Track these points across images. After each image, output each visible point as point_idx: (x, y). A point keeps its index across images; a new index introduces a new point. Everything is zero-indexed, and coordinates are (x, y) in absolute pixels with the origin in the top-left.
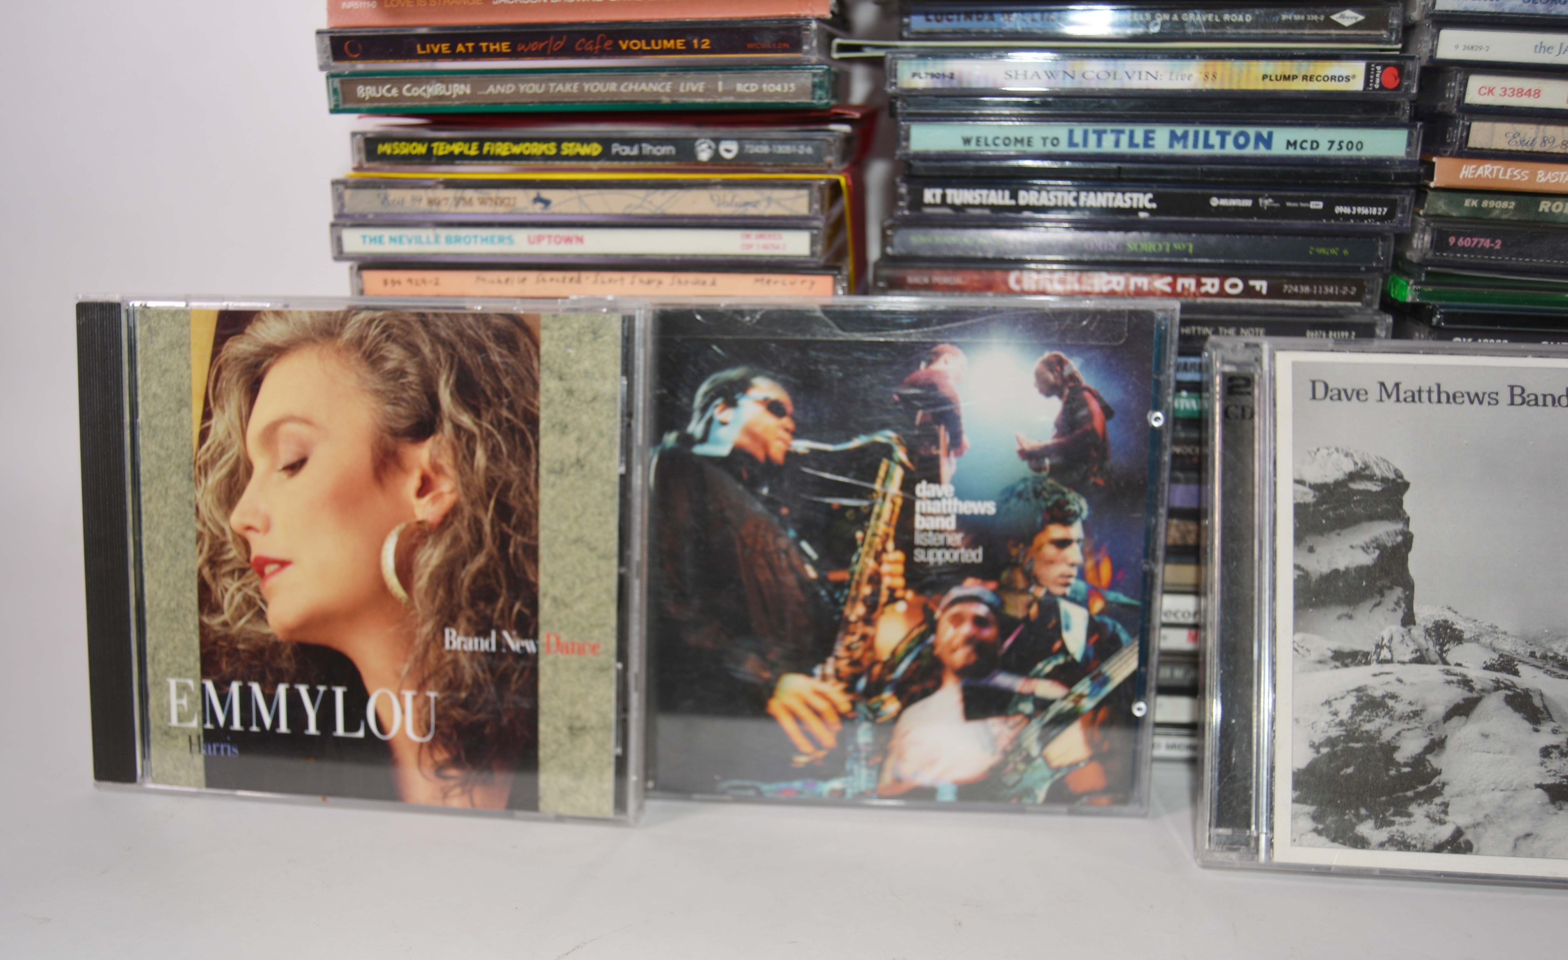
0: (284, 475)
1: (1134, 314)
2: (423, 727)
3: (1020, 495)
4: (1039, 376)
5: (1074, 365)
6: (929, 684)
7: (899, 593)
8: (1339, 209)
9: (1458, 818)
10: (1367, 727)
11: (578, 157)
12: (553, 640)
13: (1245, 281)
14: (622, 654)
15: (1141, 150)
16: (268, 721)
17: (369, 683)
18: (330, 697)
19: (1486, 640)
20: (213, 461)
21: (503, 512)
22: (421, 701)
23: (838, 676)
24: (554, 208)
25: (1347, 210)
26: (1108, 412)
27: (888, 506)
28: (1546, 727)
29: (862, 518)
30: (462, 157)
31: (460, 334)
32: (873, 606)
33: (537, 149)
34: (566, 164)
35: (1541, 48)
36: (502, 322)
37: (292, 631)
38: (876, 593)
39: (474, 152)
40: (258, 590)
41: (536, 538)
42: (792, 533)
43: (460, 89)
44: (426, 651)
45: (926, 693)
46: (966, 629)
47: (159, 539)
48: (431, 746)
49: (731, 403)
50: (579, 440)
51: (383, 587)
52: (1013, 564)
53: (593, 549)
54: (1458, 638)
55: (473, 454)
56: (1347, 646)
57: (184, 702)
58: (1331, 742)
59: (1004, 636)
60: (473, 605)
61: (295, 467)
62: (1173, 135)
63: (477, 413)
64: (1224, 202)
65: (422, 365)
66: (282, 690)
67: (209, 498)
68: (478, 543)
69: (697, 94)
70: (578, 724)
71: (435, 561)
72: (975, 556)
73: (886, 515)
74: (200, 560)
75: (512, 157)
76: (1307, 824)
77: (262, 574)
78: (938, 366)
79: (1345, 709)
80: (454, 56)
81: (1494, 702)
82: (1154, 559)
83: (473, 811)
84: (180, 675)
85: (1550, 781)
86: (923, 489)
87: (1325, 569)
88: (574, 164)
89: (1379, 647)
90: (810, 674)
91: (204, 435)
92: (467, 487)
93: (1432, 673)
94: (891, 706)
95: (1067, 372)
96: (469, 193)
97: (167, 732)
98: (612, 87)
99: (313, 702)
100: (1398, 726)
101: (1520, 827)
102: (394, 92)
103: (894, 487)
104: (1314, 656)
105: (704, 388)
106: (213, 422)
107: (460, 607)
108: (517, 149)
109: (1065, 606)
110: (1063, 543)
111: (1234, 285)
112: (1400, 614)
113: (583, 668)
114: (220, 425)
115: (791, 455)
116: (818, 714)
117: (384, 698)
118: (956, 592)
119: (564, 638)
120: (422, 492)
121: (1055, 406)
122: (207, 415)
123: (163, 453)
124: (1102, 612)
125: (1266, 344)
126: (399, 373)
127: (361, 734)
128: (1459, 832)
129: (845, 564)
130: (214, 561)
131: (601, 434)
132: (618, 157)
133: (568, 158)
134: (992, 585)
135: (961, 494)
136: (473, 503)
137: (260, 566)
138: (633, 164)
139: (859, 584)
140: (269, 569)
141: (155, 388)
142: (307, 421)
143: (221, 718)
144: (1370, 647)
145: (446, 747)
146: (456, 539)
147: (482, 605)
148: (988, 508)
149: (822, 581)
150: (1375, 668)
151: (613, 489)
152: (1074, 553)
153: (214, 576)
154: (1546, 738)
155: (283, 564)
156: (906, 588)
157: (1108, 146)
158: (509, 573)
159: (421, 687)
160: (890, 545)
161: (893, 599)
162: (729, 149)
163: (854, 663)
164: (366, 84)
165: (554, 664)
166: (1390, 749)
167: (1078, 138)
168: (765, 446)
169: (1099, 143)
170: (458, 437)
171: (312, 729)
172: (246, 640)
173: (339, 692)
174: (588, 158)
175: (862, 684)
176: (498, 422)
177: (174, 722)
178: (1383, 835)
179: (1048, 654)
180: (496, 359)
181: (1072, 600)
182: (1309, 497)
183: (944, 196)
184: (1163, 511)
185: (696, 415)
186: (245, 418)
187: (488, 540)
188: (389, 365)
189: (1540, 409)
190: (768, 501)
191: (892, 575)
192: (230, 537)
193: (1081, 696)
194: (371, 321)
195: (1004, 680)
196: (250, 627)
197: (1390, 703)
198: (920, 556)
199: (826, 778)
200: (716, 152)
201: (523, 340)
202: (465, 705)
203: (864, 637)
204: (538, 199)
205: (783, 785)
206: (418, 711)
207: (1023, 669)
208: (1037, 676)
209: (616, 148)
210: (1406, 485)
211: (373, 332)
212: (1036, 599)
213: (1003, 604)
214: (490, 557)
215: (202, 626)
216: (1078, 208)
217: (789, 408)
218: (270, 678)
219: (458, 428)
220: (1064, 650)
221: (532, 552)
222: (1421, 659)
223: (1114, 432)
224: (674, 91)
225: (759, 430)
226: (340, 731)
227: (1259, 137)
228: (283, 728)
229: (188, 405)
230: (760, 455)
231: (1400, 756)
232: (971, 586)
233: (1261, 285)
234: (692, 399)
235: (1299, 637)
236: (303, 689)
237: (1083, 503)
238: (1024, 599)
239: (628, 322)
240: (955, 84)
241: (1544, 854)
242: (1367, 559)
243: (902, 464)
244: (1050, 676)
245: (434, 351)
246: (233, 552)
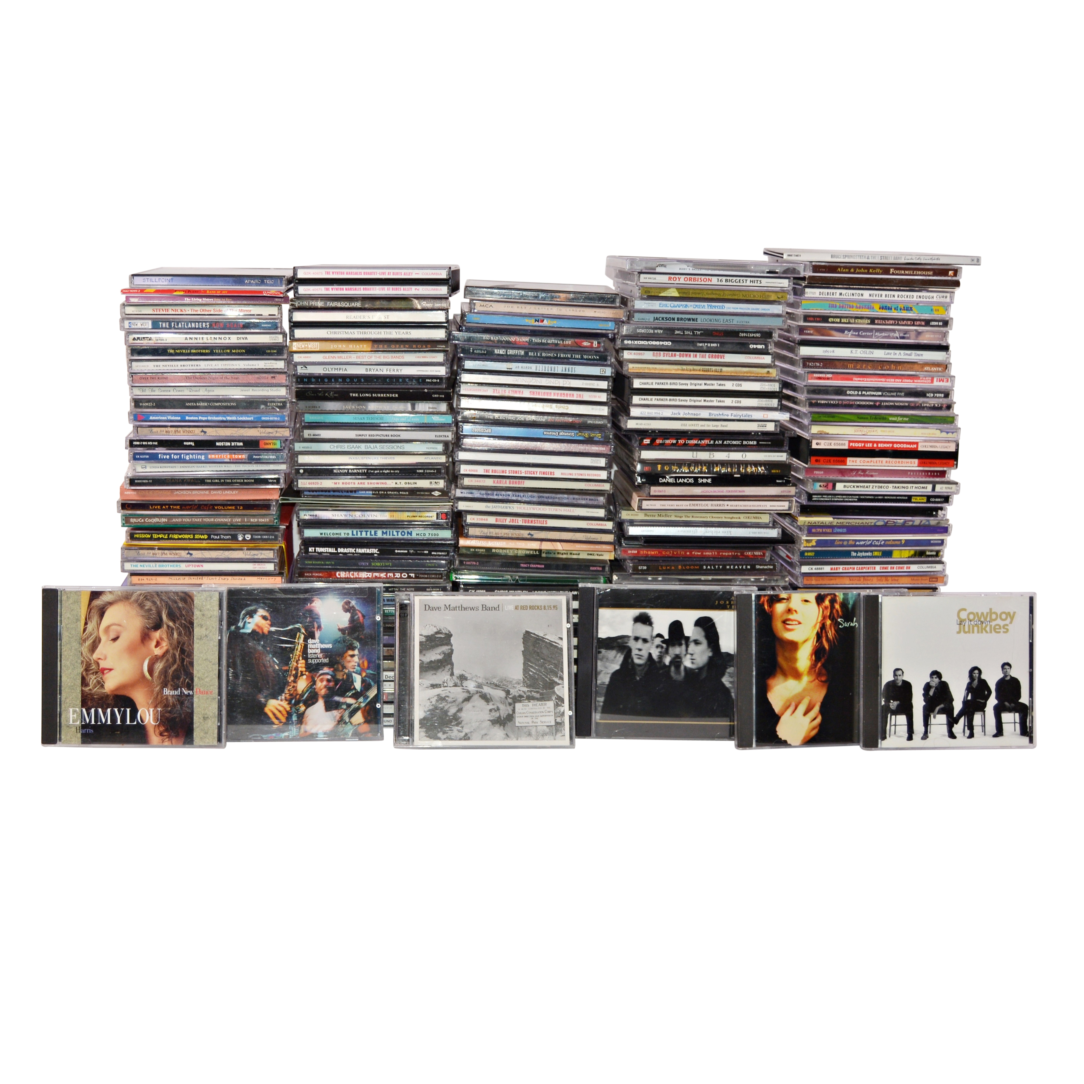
0: (111, 642)
1: (370, 588)
2: (156, 719)
3: (339, 642)
4: (343, 606)
5: (353, 603)
6: (314, 701)
7: (304, 673)
8: (433, 553)
9: (466, 730)
10: (441, 706)
11: (200, 539)
12: (198, 690)
13: (408, 574)
14: (220, 694)
15: (374, 536)
16: (104, 721)
17: (138, 707)
18: (125, 712)
19: (474, 679)
20: (88, 638)
21: (183, 651)
22: (155, 711)
23: (286, 700)
24: (193, 556)
25: (435, 553)
26: (363, 616)
27: (300, 646)
28: (491, 703)
29: (292, 650)
30: (162, 539)
31: (169, 598)
32: (296, 676)
33: (187, 536)
34: (196, 541)
35: (487, 507)
36: (182, 594)
37: (113, 691)
38: (297, 673)
39: (166, 537)
40: (102, 678)
41: (193, 659)
42: (271, 656)
43: (164, 520)
44: (158, 695)
45: (313, 704)
46: (325, 683)
47: (68, 663)
48: (159, 726)
49: (251, 617)
50: (206, 629)
51: (143, 676)
52: (338, 663)
53: (210, 662)
54: (466, 679)
55: (173, 634)
56: (434, 683)
57: (75, 716)
58: (429, 710)
59: (336, 685)
60: (173, 680)
61: (115, 639)
62: (383, 532)
63: (174, 622)
64: (399, 551)
65: (157, 607)
66: (109, 710)
67: (86, 650)
68: (175, 661)
69: (239, 522)
70: (206, 716)
71: (160, 667)
72: (326, 661)
73: (299, 649)
74: (82, 669)
75: (179, 539)
76: (424, 734)
77: (103, 673)
78: (313, 604)
79: (434, 700)
80: (162, 510)
81: (476, 697)
82: (380, 660)
83: (172, 746)
84: (74, 707)
85: (492, 719)
86: (310, 641)
87: (428, 661)
88: (199, 541)
89: (444, 682)
90: (278, 699)
91: (85, 630)
92: (171, 644)
93: (459, 689)
94: (303, 708)
95: (351, 605)
96: (166, 551)
97: (68, 726)
98: (212, 520)
99: (119, 714)
100: (449, 705)
101: (483, 732)
102: (143, 520)
103: (301, 641)
104: (425, 686)
105: (243, 612)
106: (88, 626)
107: (169, 681)
108: (180, 537)
109: (354, 675)
110: (353, 656)
111: (405, 575)
112: (450, 673)
113: (207, 699)
114: (90, 627)
115: (270, 632)
116: (280, 711)
117: (143, 711)
118: (321, 672)
119: (202, 690)
120: (156, 646)
121: (348, 615)
122: (86, 624)
123: (71, 636)
124: (365, 676)
125: (412, 594)
126: (150, 610)
127: (135, 723)
128: (466, 734)
129: (287, 664)
130: (87, 670)
131: (213, 627)
132: (213, 539)
133: (197, 539)
134: (332, 669)
135: (322, 642)
136: (173, 649)
137: (103, 671)
138: (218, 541)
139: (291, 670)
140: (105, 672)
141: (68, 615)
142: (119, 625)
143: (88, 721)
144: (441, 683)
145: (163, 726)
146: (167, 660)
147: (176, 680)
148: (330, 646)
149: (280, 670)
150: (442, 688)
151: (217, 644)
152: (356, 659)
153: (87, 674)
154: (491, 707)
155: (111, 670)
156: (306, 671)
157: (364, 535)
158: (185, 671)
159: (156, 707)
160: (301, 658)
161: (302, 675)
162: (248, 537)
163: (291, 695)
164: (133, 518)
165: (198, 698)
166: (446, 712)
167: (355, 533)
168: (262, 629)
169: (361, 534)
170: (168, 629)
171: (119, 723)
172: (97, 695)
173: (128, 710)
174: (204, 539)
175: (293, 701)
176: (181, 625)
177: (71, 723)
178: (445, 736)
179: (350, 690)
180: (180, 605)
181: (356, 673)
182: (424, 639)
183: (315, 550)
184: (382, 645)
185: (241, 621)
186: (99, 625)
187: (178, 660)
188: (147, 608)
189: (491, 611)
190: (263, 646)
191: (301, 667)
192: (93, 662)
193: (361, 702)
194: (141, 594)
195: (337, 698)
196: (98, 690)
197: (447, 698)
198: (310, 661)
199: (283, 732)
200: (244, 538)
201: (189, 600)
202: (170, 712)
203: (294, 687)
204: (189, 553)
205: (270, 735)
206: (154, 714)
207: (343, 695)
208: (347, 697)
209: (212, 536)
210: (451, 635)
211: (141, 598)
212: (345, 673)
213: (335, 675)
214: (178, 665)
215: (82, 691)
216: (356, 553)
217: (269, 618)
218: (105, 706)
219: (168, 626)
220: (355, 689)
221: (192, 664)
222: (456, 685)
223: (367, 622)
224: (232, 521)
225: (260, 625)
226: (128, 723)
227: (408, 533)
228: (109, 723)
229: (80, 621)
230: (261, 632)
231: (450, 714)
232: (326, 670)
233: (412, 575)
234: (239, 616)
235: (421, 680)
236: (116, 710)
237: (358, 644)
238: (342, 673)
239: (221, 595)
240: (317, 518)
241: (490, 739)
242: (440, 657)
243: (303, 634)
244: (350, 697)
245: (161, 603)
246: (94, 667)
